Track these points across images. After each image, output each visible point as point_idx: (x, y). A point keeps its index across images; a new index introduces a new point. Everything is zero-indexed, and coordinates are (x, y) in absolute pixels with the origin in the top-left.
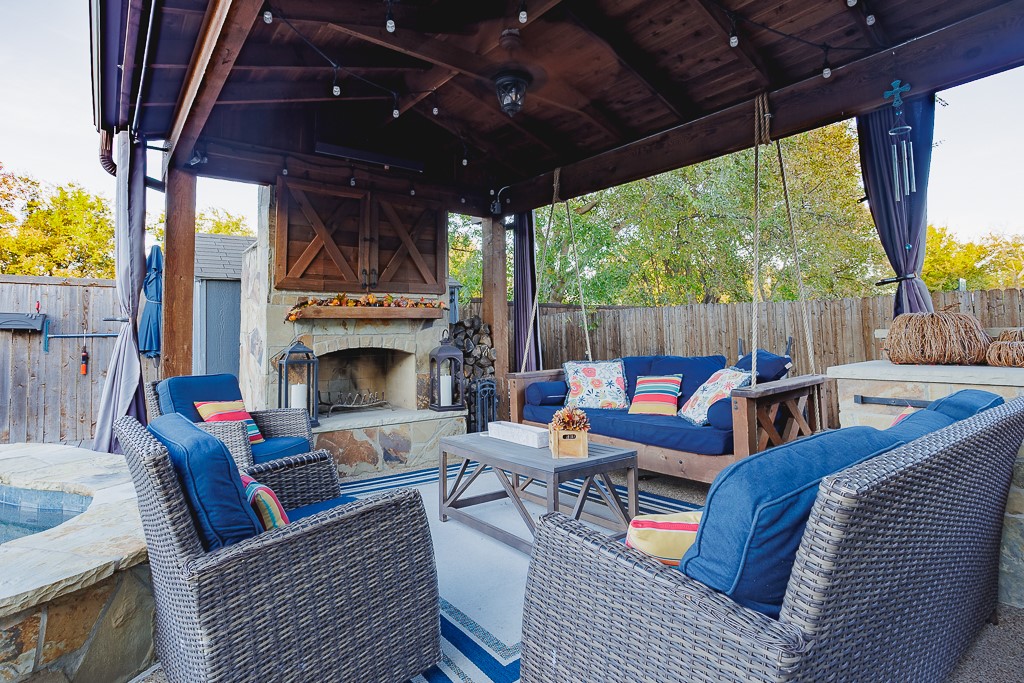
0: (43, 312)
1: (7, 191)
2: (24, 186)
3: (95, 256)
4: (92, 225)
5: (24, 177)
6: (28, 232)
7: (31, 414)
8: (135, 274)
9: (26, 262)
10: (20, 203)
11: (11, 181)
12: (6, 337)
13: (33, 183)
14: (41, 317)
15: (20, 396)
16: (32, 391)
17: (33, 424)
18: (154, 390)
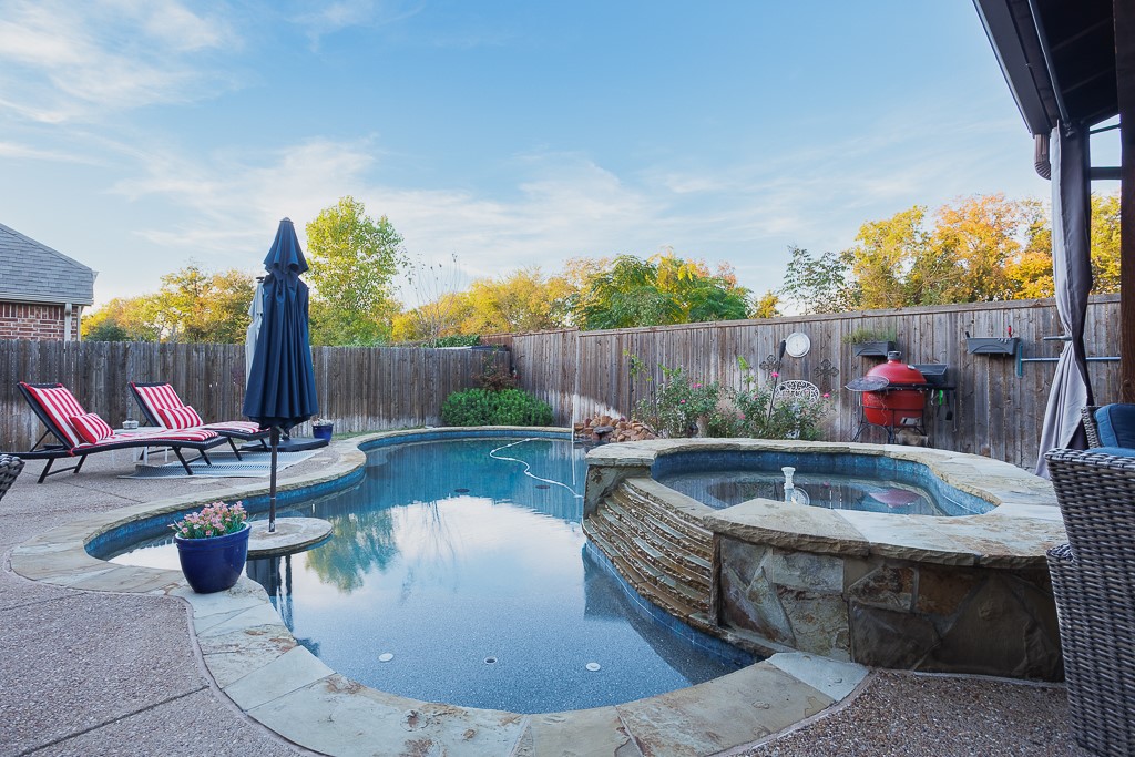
0: (1016, 336)
1: (1010, 219)
2: (1026, 210)
3: (1109, 269)
4: (1106, 233)
5: (1026, 200)
6: (1030, 256)
7: (1008, 437)
8: (1075, 285)
9: (1029, 287)
10: (1023, 228)
11: (1013, 208)
12: (984, 362)
13: (1035, 204)
14: (1012, 342)
15: (998, 417)
16: (1008, 414)
17: (1010, 448)
18: (1092, 416)
